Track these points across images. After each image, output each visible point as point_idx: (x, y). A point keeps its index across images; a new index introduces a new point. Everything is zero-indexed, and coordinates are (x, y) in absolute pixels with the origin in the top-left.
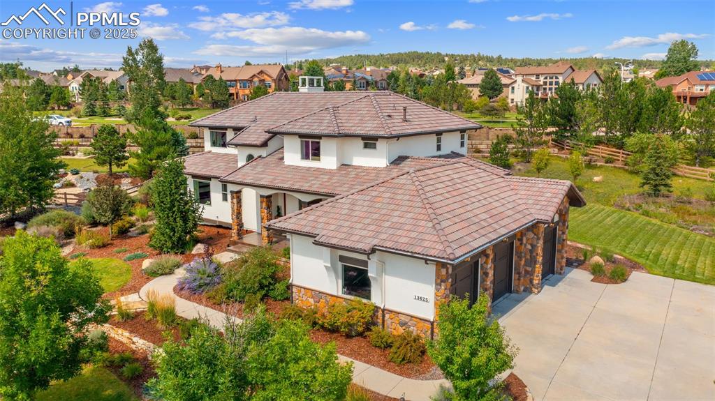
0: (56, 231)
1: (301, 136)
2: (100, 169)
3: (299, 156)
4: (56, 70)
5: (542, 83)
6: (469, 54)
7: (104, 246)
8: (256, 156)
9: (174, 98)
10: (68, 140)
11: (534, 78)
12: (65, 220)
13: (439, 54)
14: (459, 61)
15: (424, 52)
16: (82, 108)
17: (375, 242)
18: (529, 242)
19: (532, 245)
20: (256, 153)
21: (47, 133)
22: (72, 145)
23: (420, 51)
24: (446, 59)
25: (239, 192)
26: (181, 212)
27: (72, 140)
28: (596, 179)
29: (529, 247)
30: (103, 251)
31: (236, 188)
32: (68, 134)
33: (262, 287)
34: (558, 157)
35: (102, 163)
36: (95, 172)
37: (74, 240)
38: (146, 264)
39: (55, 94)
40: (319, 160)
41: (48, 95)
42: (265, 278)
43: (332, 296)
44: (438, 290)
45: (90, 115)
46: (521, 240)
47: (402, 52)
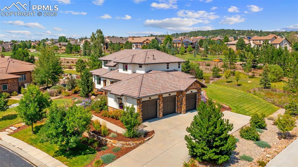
0: (56, 91)
1: (123, 63)
2: (78, 73)
3: (122, 70)
4: (79, 39)
5: (262, 43)
6: (247, 30)
7: (68, 96)
8: (113, 69)
9: (114, 49)
10: (72, 64)
11: (258, 42)
12: (60, 88)
13: (234, 30)
14: (242, 33)
15: (227, 29)
16: (82, 53)
17: (123, 93)
18: (181, 97)
19: (182, 98)
20: (113, 68)
21: (59, 61)
22: (73, 66)
23: (225, 29)
24: (237, 32)
25: (106, 80)
26: (87, 86)
27: (73, 64)
28: (249, 82)
29: (181, 99)
30: (68, 97)
31: (105, 79)
32: (72, 62)
33: (100, 106)
34: (244, 73)
35: (78, 72)
36: (76, 75)
37: (61, 94)
38: (76, 100)
39: (74, 48)
40: (127, 71)
41: (72, 48)
42: (102, 104)
43: (117, 109)
44: (137, 107)
45: (85, 55)
46: (178, 97)
47: (217, 29)
